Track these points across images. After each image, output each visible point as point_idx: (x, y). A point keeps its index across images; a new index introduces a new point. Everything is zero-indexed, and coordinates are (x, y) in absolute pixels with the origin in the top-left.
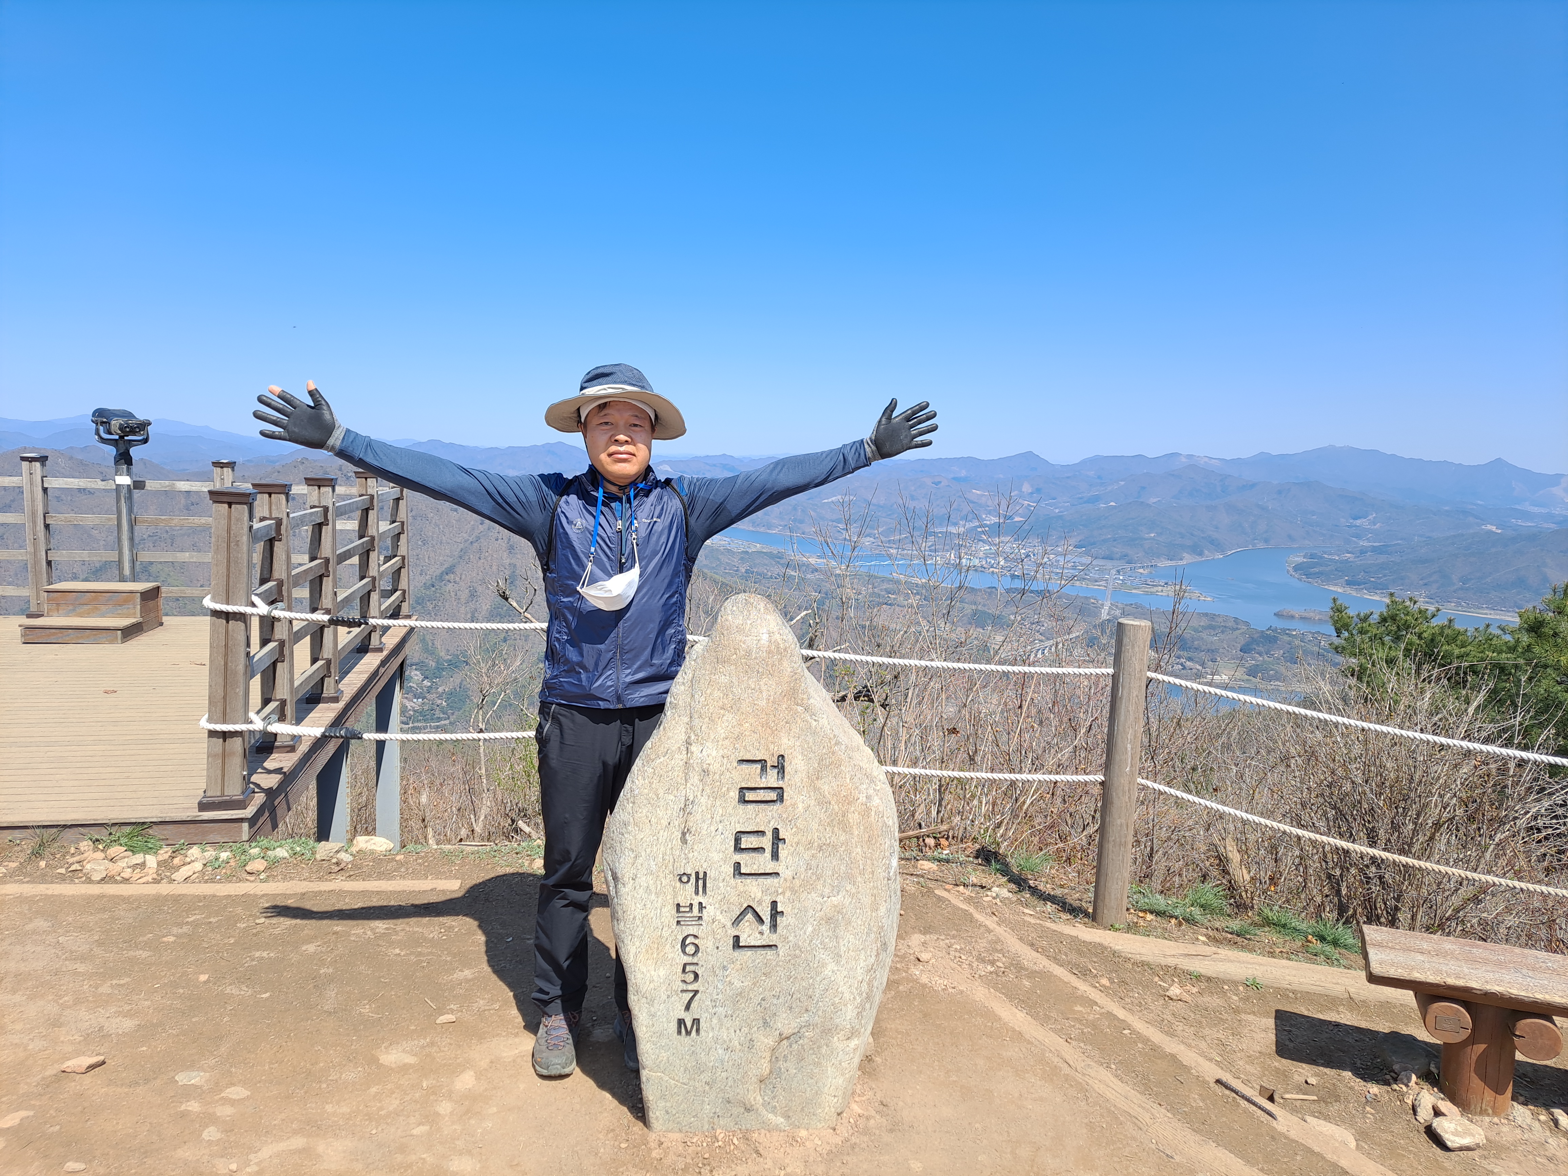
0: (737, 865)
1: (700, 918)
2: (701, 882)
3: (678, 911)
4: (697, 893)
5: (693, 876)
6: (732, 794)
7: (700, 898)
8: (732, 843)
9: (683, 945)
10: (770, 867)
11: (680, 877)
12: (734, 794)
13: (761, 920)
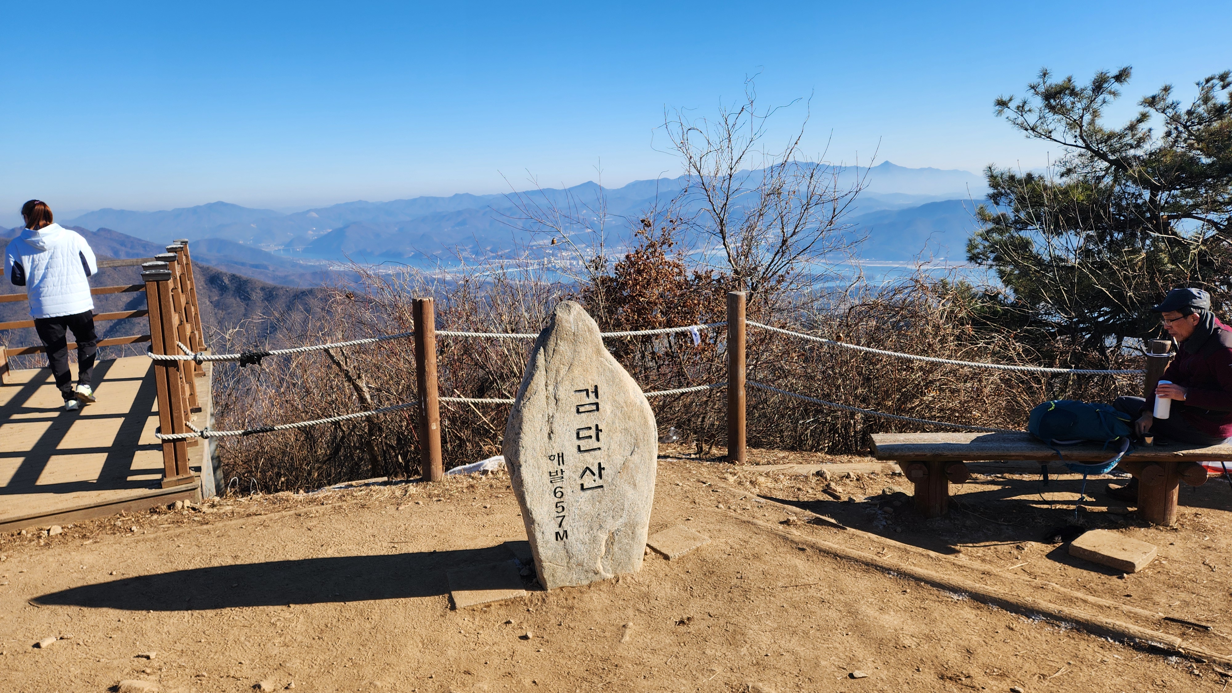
0: (579, 447)
1: (562, 478)
2: (561, 459)
3: (550, 476)
4: (559, 464)
5: (557, 455)
6: (572, 409)
7: (562, 467)
8: (575, 435)
9: (555, 493)
10: (596, 445)
11: (550, 457)
12: (575, 410)
13: (594, 474)
